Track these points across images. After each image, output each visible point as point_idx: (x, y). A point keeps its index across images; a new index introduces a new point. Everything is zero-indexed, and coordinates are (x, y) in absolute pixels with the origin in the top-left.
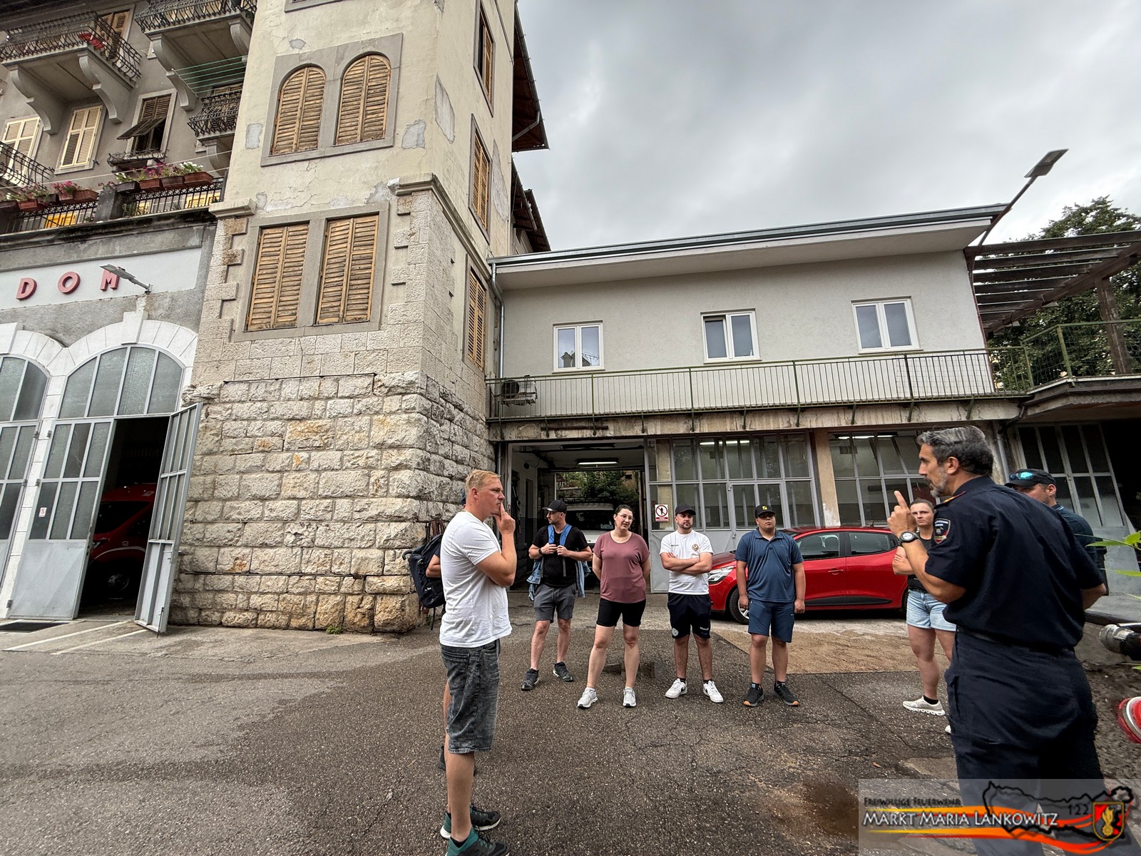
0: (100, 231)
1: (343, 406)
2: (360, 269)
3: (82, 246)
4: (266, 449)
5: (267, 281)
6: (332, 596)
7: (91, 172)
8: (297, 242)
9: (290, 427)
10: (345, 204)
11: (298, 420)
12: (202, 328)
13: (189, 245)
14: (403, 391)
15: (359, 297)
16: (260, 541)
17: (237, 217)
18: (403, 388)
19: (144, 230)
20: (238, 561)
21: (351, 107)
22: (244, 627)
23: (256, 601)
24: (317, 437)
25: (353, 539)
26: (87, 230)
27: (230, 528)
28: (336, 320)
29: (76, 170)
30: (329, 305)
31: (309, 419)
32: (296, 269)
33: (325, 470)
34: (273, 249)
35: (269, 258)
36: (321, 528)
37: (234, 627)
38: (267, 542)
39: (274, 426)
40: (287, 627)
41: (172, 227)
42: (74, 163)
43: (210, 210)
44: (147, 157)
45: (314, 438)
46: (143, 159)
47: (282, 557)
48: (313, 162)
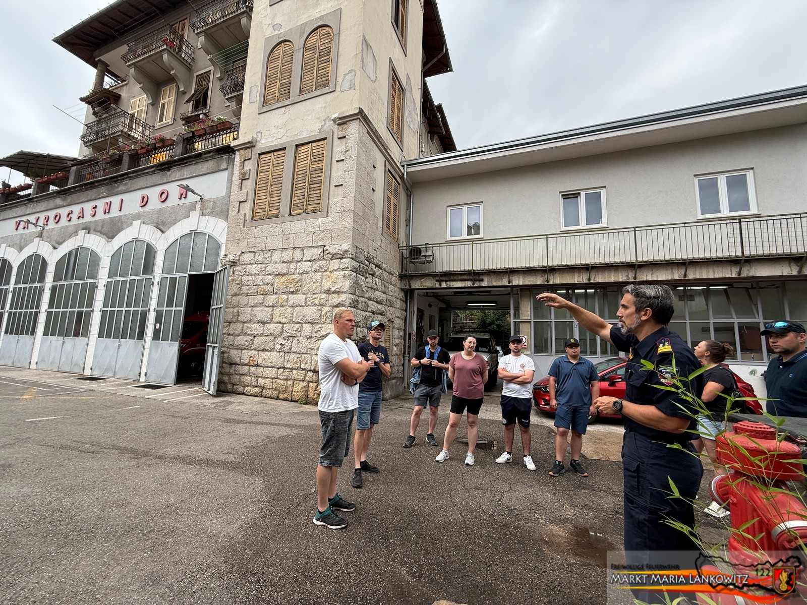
0: (176, 163)
1: (306, 266)
2: (315, 177)
3: (169, 173)
4: (265, 293)
5: (263, 188)
6: (301, 382)
7: (173, 126)
8: (279, 162)
9: (277, 279)
10: (307, 134)
11: (281, 275)
12: (229, 220)
13: (221, 168)
14: (341, 256)
15: (315, 195)
16: (262, 347)
17: (246, 148)
18: (341, 254)
19: (198, 161)
20: (252, 358)
21: (309, 67)
22: (255, 396)
23: (261, 382)
24: (292, 286)
25: (312, 349)
26: (170, 164)
27: (247, 339)
28: (302, 211)
29: (165, 125)
30: (298, 202)
31: (287, 275)
32: (279, 179)
33: (297, 306)
34: (266, 168)
35: (264, 174)
36: (294, 341)
37: (250, 395)
38: (266, 348)
39: (268, 279)
40: (278, 398)
41: (213, 158)
42: (164, 121)
43: (231, 146)
44: (199, 113)
45: (290, 286)
46: (198, 114)
47: (274, 357)
48: (287, 107)
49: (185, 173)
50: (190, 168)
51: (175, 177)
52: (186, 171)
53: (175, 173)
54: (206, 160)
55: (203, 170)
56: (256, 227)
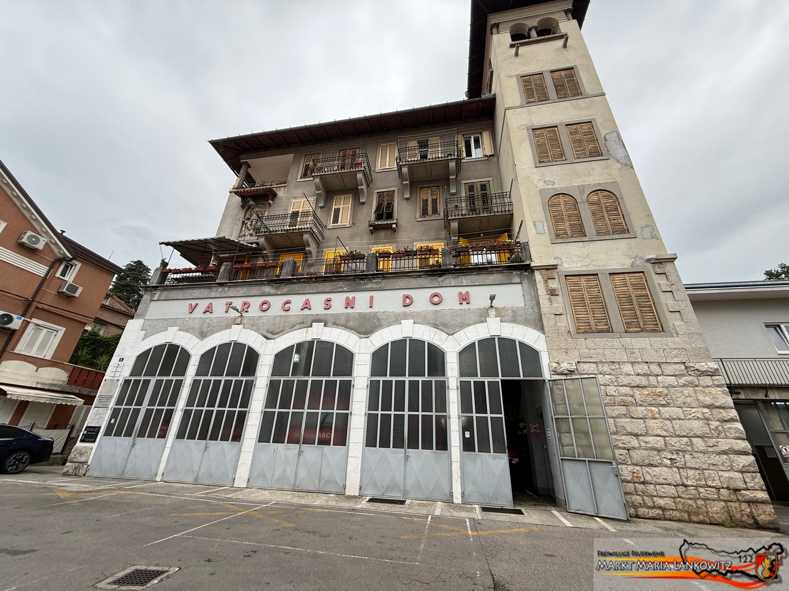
1: (671, 380)
2: (642, 302)
4: (626, 404)
5: (580, 305)
6: (716, 502)
8: (592, 285)
9: (637, 392)
10: (618, 266)
11: (641, 387)
12: (546, 329)
14: (711, 374)
15: (649, 317)
16: (647, 462)
18: (712, 372)
20: (635, 475)
21: (599, 216)
22: (657, 519)
23: (661, 502)
24: (661, 399)
27: (621, 453)
28: (640, 329)
29: (340, 227)
30: (630, 321)
31: (648, 387)
32: (598, 299)
33: (674, 419)
34: (577, 288)
35: (576, 293)
36: (687, 456)
37: (649, 519)
38: (652, 463)
39: (624, 390)
40: (690, 521)
41: (500, 272)
42: (339, 223)
43: (532, 265)
44: (392, 222)
45: (659, 399)
46: (390, 224)
47: (672, 475)
48: (585, 243)
49: (464, 281)
50: (470, 277)
51: (451, 283)
52: (465, 280)
53: (450, 280)
54: (492, 273)
55: (488, 281)
56: (586, 339)
